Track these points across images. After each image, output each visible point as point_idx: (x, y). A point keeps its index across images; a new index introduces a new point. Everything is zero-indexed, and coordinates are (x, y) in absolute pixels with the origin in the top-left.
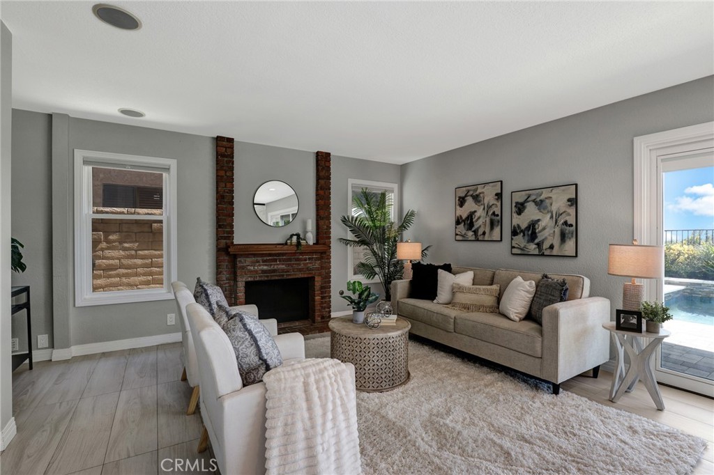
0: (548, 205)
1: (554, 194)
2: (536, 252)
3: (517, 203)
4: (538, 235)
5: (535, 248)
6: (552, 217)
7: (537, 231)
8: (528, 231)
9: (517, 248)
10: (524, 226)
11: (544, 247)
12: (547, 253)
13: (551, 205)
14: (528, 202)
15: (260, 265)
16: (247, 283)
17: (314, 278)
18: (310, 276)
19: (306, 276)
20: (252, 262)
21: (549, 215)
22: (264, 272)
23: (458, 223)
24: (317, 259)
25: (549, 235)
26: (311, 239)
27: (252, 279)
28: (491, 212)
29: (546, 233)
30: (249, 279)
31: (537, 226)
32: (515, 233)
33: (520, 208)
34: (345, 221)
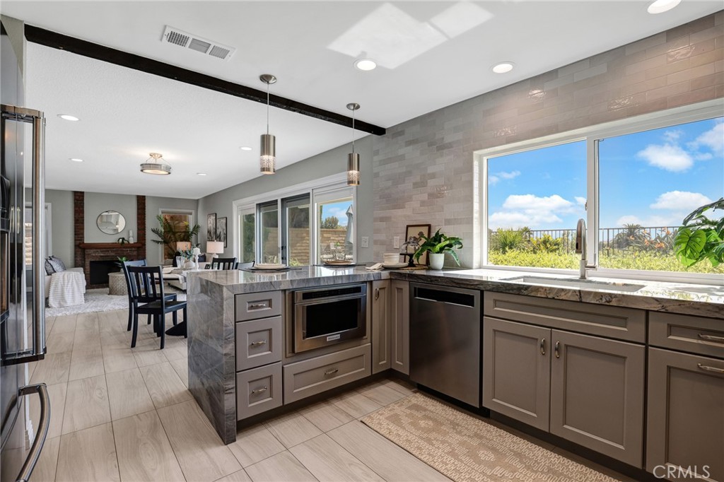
15: (99, 253)
16: (91, 262)
20: (94, 252)
22: (101, 256)
23: (208, 232)
26: (132, 240)
30: (92, 260)
34: (153, 231)
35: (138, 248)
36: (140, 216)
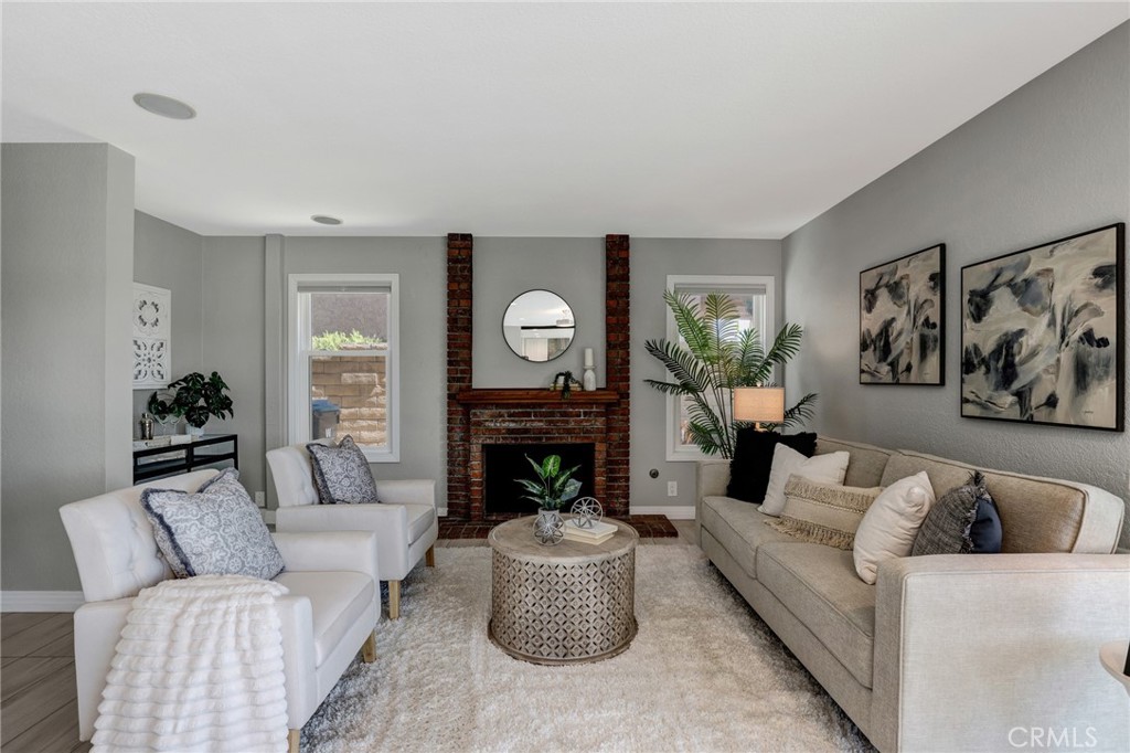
0: (1044, 291)
1: (1058, 261)
2: (1015, 413)
3: (973, 293)
4: (1019, 369)
5: (1012, 405)
6: (1052, 323)
7: (1017, 359)
8: (998, 361)
9: (973, 402)
10: (987, 348)
11: (1034, 403)
12: (1041, 415)
13: (1051, 289)
14: (997, 287)
15: (504, 421)
16: (485, 448)
17: (593, 445)
18: (586, 441)
19: (578, 441)
20: (492, 416)
21: (1045, 318)
22: (510, 431)
23: (864, 346)
24: (598, 414)
25: (1046, 371)
26: (593, 381)
27: (492, 442)
28: (922, 319)
29: (1039, 364)
30: (488, 441)
31: (1016, 347)
32: (968, 366)
33: (980, 304)
34: (653, 348)
35: (609, 405)
36: (613, 303)
